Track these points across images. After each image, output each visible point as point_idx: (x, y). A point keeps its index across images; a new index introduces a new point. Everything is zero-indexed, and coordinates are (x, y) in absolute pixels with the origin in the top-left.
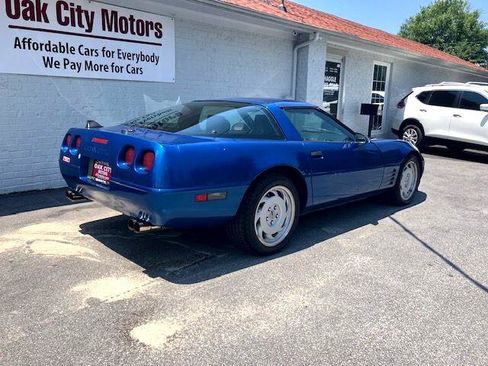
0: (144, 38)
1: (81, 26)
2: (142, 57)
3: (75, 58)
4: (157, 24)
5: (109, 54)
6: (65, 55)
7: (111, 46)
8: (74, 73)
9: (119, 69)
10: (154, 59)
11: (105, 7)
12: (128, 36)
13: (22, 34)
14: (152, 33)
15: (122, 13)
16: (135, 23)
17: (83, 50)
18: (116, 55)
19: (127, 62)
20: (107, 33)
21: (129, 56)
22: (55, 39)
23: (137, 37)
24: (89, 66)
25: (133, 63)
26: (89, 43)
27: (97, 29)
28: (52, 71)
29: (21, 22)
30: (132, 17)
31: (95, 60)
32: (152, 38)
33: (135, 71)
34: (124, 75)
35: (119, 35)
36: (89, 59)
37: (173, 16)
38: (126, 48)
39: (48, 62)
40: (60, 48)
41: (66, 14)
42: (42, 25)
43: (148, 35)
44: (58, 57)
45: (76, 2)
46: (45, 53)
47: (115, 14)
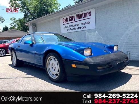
0: (86, 18)
1: (73, 20)
2: (86, 23)
3: (72, 28)
4: (89, 12)
5: (78, 25)
6: (70, 28)
7: (78, 23)
9: (79, 28)
10: (89, 23)
11: (77, 14)
12: (82, 19)
14: (88, 15)
15: (81, 13)
16: (84, 15)
17: (73, 25)
18: (79, 25)
19: (82, 25)
20: (78, 20)
21: (82, 24)
22: (69, 25)
23: (84, 18)
24: (74, 29)
25: (83, 26)
26: (75, 23)
27: (76, 20)
30: (83, 13)
31: (75, 27)
32: (88, 17)
33: (84, 28)
34: (81, 29)
35: (80, 19)
37: (94, 8)
38: (82, 22)
39: (68, 30)
41: (70, 19)
42: (67, 23)
45: (72, 15)
46: (68, 28)
47: (79, 14)
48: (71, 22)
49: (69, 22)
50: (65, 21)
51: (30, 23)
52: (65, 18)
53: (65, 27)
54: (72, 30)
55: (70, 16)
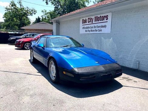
0: (103, 21)
1: (91, 22)
2: (102, 27)
3: (90, 29)
4: (106, 16)
5: (95, 27)
7: (96, 25)
8: (89, 33)
9: (96, 31)
10: (105, 26)
11: (95, 16)
12: (100, 21)
14: (105, 19)
15: (99, 16)
16: (101, 18)
17: (91, 27)
19: (98, 28)
20: (96, 22)
22: (87, 26)
24: (91, 31)
25: (100, 29)
26: (92, 25)
27: (94, 22)
28: (86, 33)
31: (93, 29)
32: (105, 20)
33: (100, 31)
34: (98, 32)
35: (98, 22)
37: (110, 12)
38: (99, 25)
39: (86, 31)
40: (88, 28)
41: (89, 20)
45: (91, 17)
46: (86, 29)
47: (97, 17)
48: (89, 23)
49: (87, 23)
50: (84, 21)
51: (54, 21)
52: (84, 19)
53: (84, 28)
54: (89, 31)
55: (89, 17)
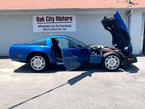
1: (51, 21)
2: (66, 26)
3: (50, 28)
4: (70, 17)
5: (57, 26)
6: (48, 28)
7: (58, 24)
8: (50, 31)
9: (60, 29)
10: (70, 26)
11: (57, 16)
12: (63, 21)
13: (39, 24)
14: (69, 20)
16: (64, 18)
17: (52, 26)
18: (59, 26)
19: (62, 27)
20: (57, 22)
21: (63, 26)
22: (46, 24)
23: (65, 21)
24: (53, 29)
25: (64, 28)
26: (53, 24)
27: (55, 21)
28: (45, 31)
29: (39, 22)
30: (63, 17)
33: (64, 29)
35: (60, 21)
36: (53, 28)
37: (75, 14)
38: (62, 24)
39: (44, 29)
40: (47, 26)
41: (48, 19)
42: (43, 22)
43: (68, 20)
44: (46, 28)
45: (50, 16)
46: (44, 28)
47: (59, 17)
48: (49, 22)
49: (46, 21)
50: (39, 20)
52: (40, 17)
53: (40, 26)
55: (48, 16)
